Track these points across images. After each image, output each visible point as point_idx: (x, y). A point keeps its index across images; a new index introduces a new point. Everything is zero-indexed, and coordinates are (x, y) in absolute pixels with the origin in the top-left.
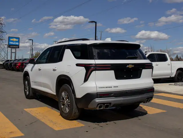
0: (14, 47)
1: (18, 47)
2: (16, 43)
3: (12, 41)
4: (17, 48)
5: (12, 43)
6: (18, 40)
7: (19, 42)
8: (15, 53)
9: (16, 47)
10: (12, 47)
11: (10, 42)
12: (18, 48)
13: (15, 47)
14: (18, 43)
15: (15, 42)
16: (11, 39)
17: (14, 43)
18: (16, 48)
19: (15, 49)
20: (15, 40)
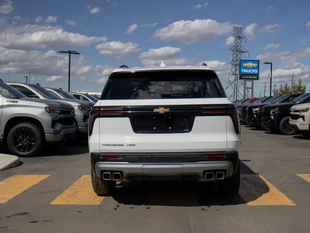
0: (250, 77)
1: (256, 77)
2: (253, 71)
3: (246, 68)
4: (255, 79)
5: (245, 71)
6: (256, 64)
7: (258, 68)
8: (252, 88)
9: (254, 77)
10: (247, 79)
11: (242, 70)
12: (258, 79)
13: (251, 79)
14: (256, 71)
15: (250, 69)
16: (244, 64)
17: (250, 71)
18: (253, 79)
19: (251, 82)
20: (250, 64)
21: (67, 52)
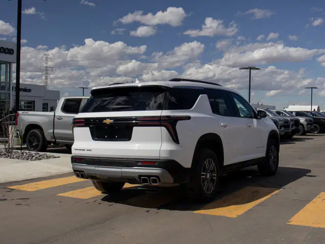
21: (247, 69)
